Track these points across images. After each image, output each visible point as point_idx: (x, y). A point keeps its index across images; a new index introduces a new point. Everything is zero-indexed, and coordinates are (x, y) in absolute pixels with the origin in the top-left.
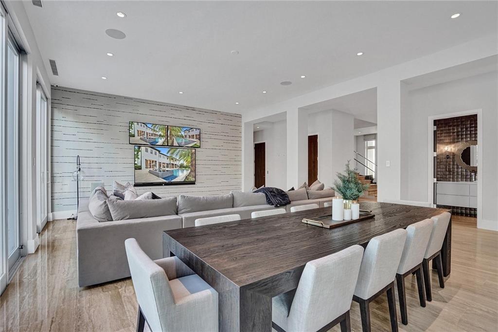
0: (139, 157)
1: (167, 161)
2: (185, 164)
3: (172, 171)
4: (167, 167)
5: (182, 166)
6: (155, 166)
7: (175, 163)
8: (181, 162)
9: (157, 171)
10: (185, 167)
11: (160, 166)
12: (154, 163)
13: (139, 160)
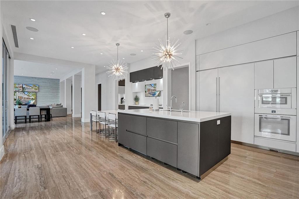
0: (16, 95)
1: (27, 97)
2: (34, 98)
3: (29, 101)
4: (27, 99)
5: (32, 99)
6: (22, 99)
7: (30, 98)
8: (32, 97)
9: (23, 101)
10: (34, 99)
11: (24, 99)
12: (22, 98)
13: (16, 96)
